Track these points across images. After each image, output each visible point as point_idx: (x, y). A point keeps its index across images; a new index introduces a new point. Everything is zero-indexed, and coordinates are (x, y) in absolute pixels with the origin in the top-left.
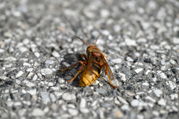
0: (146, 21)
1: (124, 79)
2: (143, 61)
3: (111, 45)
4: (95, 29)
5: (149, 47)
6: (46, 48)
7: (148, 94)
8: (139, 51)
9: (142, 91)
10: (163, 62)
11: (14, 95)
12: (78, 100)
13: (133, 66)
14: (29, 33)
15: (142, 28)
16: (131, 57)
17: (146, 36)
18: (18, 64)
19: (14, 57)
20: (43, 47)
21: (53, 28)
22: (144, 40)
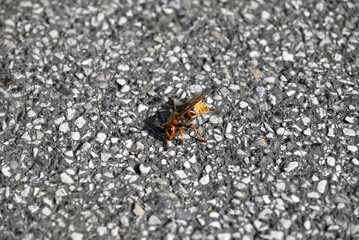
1: (274, 103)
2: (297, 82)
5: (307, 64)
6: (198, 58)
7: (296, 123)
8: (294, 69)
9: (290, 118)
10: (318, 85)
12: (225, 124)
13: (286, 88)
14: (180, 38)
15: (304, 39)
16: (286, 75)
17: (306, 49)
18: (168, 78)
19: (164, 68)
20: (195, 57)
21: (207, 32)
22: (303, 55)
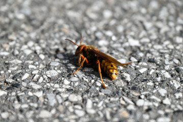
0: (149, 21)
1: (129, 79)
2: (147, 61)
3: (115, 45)
4: (98, 30)
5: (152, 47)
6: (51, 49)
7: (153, 94)
8: (142, 51)
9: (147, 90)
10: (167, 62)
11: (21, 98)
12: (84, 101)
13: (138, 67)
14: (33, 35)
15: (145, 28)
16: (135, 57)
17: (149, 35)
18: (24, 67)
19: (19, 59)
20: (48, 48)
21: (57, 30)
22: (147, 40)
